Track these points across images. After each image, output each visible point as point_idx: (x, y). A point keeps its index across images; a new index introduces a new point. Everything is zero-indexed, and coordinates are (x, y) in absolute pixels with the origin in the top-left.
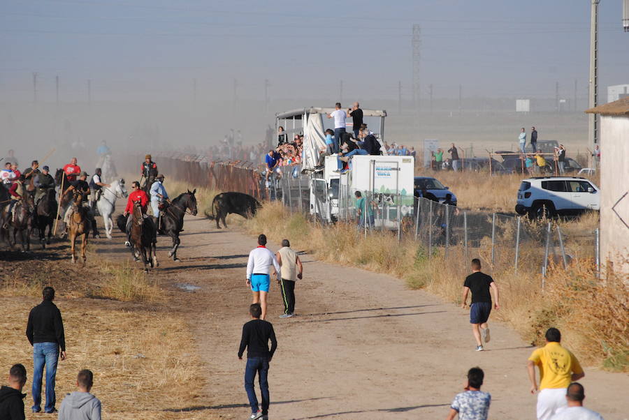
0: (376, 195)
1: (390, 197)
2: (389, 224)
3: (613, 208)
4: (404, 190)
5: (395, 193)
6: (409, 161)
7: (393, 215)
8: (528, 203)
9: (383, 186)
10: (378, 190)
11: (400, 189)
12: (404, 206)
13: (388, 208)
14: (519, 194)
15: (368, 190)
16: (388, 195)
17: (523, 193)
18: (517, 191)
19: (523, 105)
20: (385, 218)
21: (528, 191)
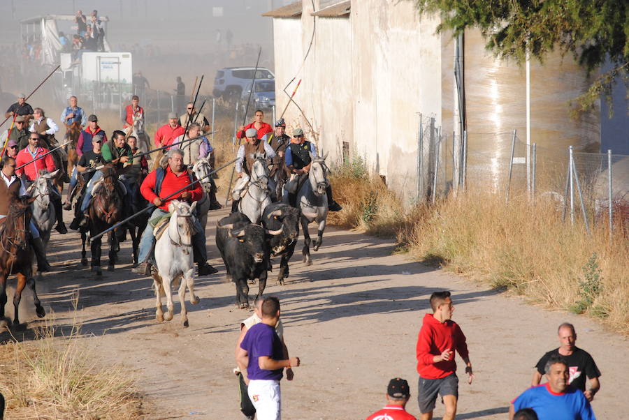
0: (102, 84)
1: (113, 86)
2: (113, 106)
3: (284, 90)
4: (124, 79)
5: (117, 81)
6: (128, 56)
7: (117, 100)
8: (223, 88)
9: (108, 77)
10: (104, 79)
11: (121, 79)
12: (125, 92)
13: (112, 94)
14: (215, 81)
15: (95, 80)
16: (111, 84)
17: (218, 80)
18: (214, 79)
19: (218, 11)
20: (110, 101)
21: (222, 78)
